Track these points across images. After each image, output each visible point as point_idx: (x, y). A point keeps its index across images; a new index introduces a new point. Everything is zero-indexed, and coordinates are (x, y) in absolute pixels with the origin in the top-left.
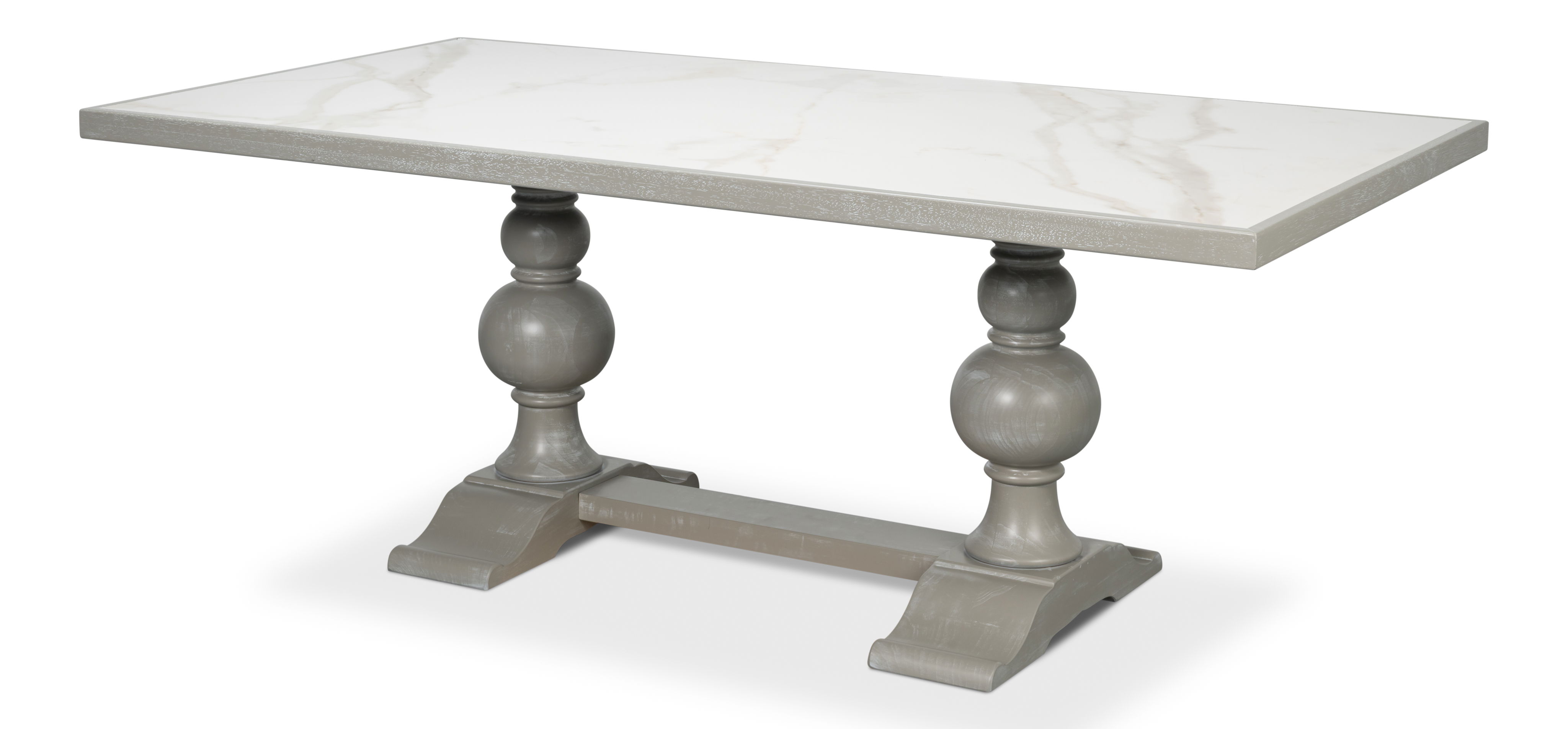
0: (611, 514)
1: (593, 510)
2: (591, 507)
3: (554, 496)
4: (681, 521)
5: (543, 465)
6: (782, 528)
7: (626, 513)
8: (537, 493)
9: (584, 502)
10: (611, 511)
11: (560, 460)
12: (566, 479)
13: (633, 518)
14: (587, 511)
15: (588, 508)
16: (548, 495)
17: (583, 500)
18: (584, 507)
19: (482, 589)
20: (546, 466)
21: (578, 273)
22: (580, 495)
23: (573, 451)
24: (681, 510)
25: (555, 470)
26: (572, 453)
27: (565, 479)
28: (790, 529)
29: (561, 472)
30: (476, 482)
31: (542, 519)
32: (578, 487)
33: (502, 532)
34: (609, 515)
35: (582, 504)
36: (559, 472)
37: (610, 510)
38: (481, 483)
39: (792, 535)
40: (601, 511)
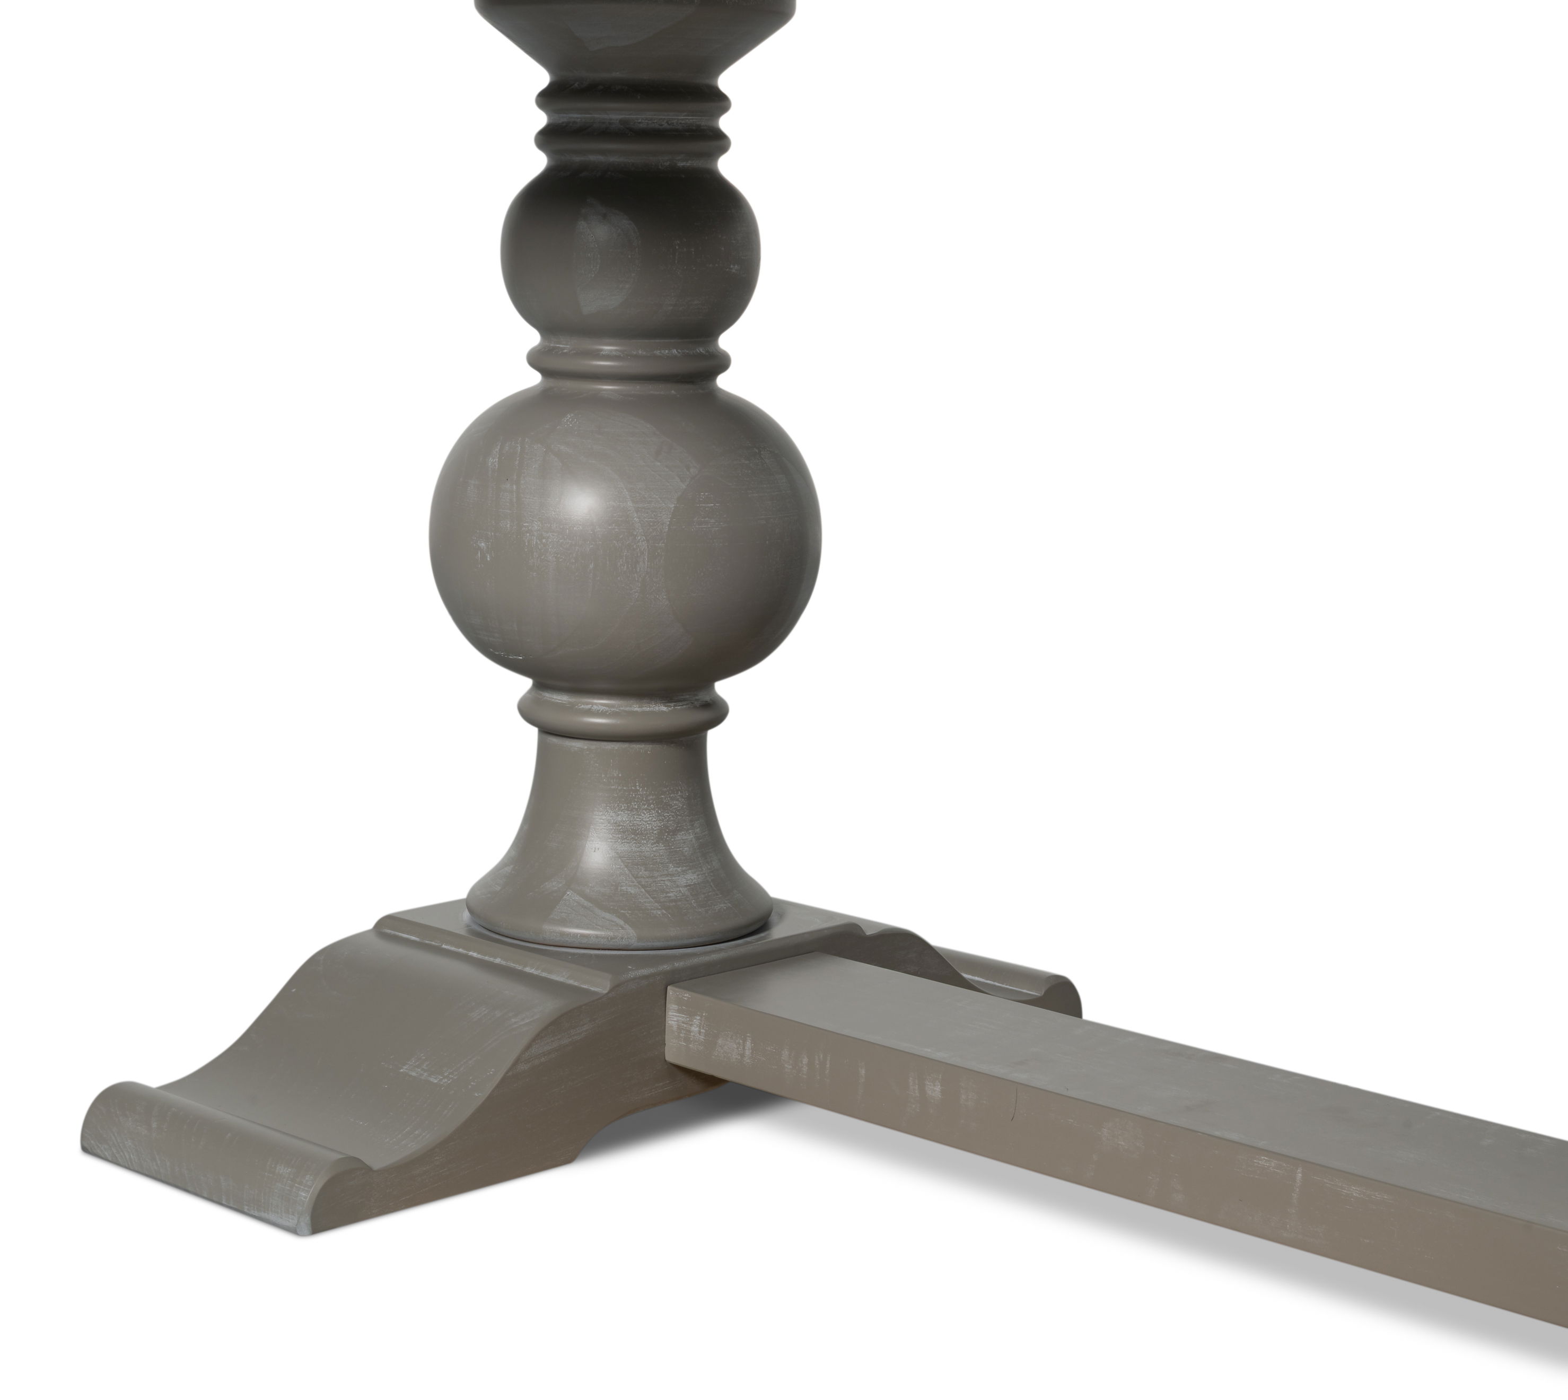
0: (748, 1052)
1: (702, 1037)
2: (696, 1028)
3: (585, 987)
4: (935, 1090)
5: (577, 898)
6: (1234, 1136)
7: (785, 1053)
8: (544, 975)
9: (679, 1011)
10: (748, 1044)
11: (632, 890)
12: (640, 944)
13: (805, 1069)
14: (687, 1040)
15: (690, 1031)
16: (571, 982)
17: (676, 1007)
18: (679, 1028)
19: (294, 1231)
20: (586, 903)
21: (721, 363)
22: (671, 990)
23: (672, 869)
24: (940, 1055)
25: (608, 916)
26: (667, 875)
27: (634, 943)
28: (1261, 1144)
29: (627, 921)
30: (401, 934)
31: (528, 1047)
32: (666, 967)
33: (414, 1074)
34: (743, 1056)
35: (673, 1017)
36: (621, 922)
37: (745, 1041)
38: (413, 938)
39: (1263, 1161)
40: (720, 1041)
